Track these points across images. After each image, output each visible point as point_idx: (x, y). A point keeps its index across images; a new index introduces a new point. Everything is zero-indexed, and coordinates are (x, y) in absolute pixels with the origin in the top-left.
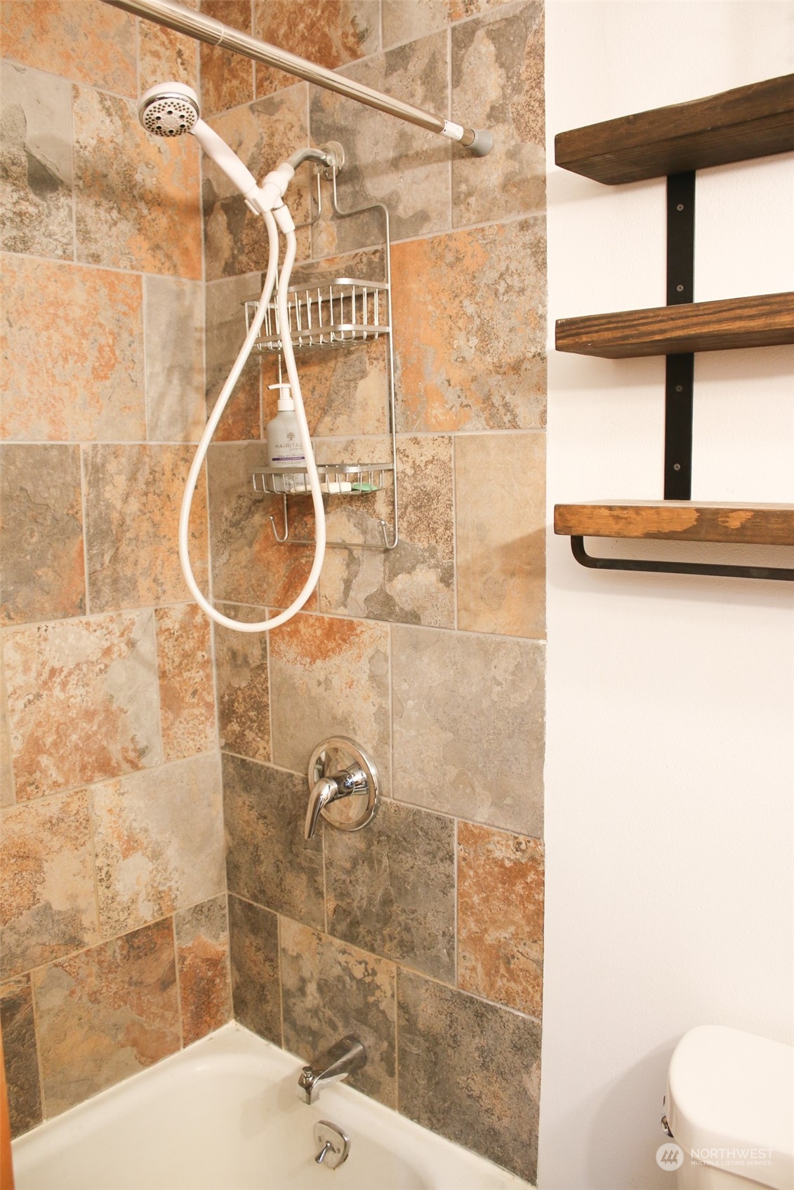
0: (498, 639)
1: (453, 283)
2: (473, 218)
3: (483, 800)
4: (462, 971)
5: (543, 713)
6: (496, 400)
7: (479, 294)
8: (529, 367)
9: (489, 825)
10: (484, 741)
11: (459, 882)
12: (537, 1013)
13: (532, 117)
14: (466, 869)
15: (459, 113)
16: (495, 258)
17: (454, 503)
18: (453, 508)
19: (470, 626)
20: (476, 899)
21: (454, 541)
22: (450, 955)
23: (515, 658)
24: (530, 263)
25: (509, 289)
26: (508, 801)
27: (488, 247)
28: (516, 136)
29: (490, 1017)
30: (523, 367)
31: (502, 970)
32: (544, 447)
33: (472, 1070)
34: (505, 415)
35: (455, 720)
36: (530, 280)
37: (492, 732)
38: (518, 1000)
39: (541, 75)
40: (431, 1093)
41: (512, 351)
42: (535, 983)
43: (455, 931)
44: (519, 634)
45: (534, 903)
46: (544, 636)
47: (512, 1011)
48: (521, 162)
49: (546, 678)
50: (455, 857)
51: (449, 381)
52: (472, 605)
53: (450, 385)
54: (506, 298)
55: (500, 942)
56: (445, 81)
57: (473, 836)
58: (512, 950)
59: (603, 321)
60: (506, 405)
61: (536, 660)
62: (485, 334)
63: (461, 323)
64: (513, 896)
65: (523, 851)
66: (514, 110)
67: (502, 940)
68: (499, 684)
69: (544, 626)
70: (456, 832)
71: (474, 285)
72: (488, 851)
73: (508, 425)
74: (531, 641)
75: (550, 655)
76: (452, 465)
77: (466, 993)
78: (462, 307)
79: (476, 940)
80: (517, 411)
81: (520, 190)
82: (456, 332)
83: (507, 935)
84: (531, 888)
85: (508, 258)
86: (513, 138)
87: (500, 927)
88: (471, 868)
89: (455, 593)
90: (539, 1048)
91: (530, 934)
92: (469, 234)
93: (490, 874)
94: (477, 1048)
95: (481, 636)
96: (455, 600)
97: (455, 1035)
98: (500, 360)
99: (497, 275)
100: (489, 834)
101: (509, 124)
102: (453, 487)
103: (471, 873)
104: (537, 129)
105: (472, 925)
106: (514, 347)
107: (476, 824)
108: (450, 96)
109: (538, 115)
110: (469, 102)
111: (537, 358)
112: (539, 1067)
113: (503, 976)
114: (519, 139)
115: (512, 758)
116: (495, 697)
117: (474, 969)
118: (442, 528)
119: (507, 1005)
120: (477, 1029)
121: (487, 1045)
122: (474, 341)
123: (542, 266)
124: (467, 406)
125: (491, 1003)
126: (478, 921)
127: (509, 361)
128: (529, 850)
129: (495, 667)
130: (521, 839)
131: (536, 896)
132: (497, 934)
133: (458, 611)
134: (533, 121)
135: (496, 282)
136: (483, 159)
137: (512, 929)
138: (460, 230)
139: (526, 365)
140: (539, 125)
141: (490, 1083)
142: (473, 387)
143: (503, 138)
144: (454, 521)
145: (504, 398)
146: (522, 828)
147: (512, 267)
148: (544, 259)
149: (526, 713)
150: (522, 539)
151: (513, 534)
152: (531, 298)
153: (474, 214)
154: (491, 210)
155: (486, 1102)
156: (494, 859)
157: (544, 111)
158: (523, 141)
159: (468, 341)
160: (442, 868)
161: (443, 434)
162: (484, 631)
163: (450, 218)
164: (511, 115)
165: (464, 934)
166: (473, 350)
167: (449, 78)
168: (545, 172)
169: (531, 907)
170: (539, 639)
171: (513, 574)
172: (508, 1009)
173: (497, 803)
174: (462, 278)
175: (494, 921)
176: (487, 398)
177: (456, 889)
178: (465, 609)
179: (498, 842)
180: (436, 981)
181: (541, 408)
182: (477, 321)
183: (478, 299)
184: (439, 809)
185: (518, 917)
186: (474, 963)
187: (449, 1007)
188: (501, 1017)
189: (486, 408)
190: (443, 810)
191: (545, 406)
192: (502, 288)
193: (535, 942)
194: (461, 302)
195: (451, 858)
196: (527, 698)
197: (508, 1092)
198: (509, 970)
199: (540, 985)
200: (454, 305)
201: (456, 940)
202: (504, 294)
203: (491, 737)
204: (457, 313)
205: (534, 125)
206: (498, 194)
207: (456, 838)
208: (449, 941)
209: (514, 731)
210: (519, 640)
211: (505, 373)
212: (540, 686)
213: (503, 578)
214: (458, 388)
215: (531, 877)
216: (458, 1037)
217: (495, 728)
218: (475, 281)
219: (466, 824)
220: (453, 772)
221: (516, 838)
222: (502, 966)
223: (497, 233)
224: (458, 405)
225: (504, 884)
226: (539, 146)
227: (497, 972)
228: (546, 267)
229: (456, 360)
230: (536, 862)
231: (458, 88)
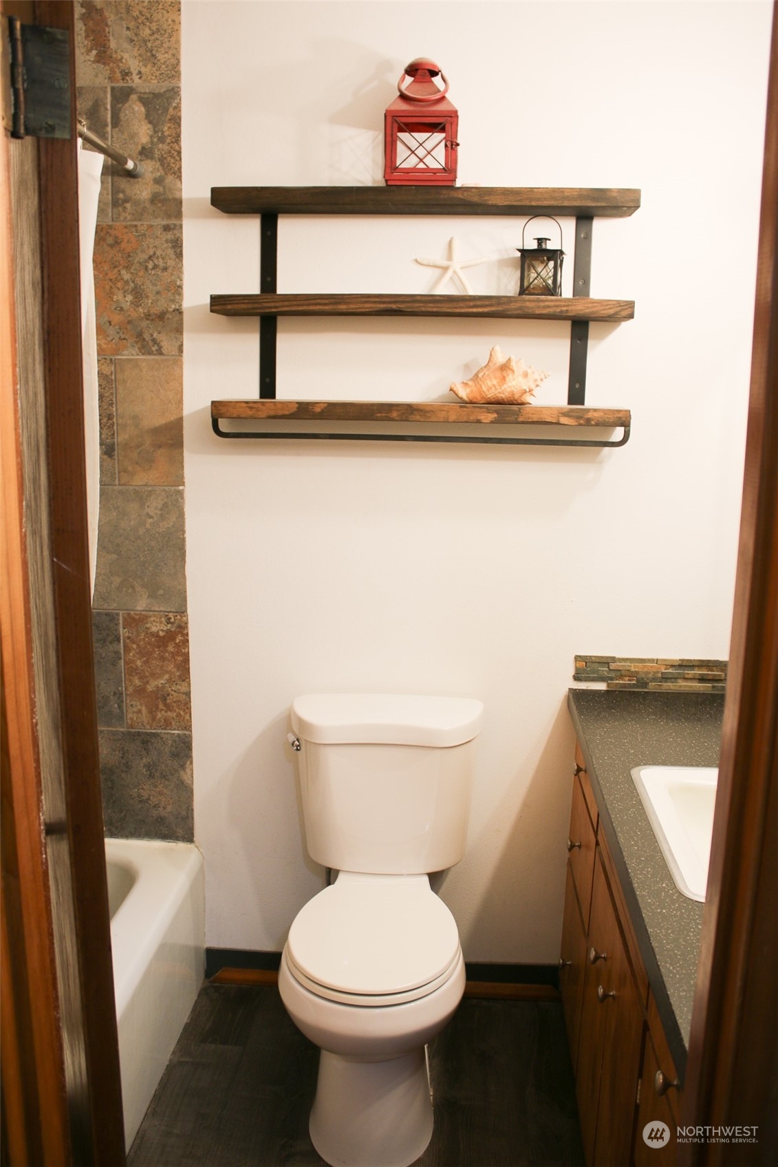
0: (150, 489)
1: (112, 258)
2: (129, 217)
3: (141, 595)
4: (130, 715)
5: (184, 532)
6: (147, 336)
7: (133, 267)
8: (170, 317)
9: (147, 611)
10: (141, 556)
11: (125, 654)
12: (188, 727)
13: (172, 161)
14: (130, 644)
15: (118, 145)
16: (145, 246)
17: (114, 402)
18: (114, 406)
19: (129, 482)
20: (139, 663)
21: (115, 427)
22: (120, 707)
23: (162, 500)
24: (170, 252)
25: (155, 267)
26: (161, 592)
27: (140, 238)
28: (161, 170)
29: (153, 741)
30: (166, 316)
31: (161, 706)
32: (181, 368)
33: (141, 782)
34: (153, 346)
35: (118, 545)
36: (171, 263)
37: (147, 549)
38: (173, 723)
39: (178, 136)
40: (110, 811)
41: (157, 306)
42: (185, 707)
43: (124, 689)
44: (166, 484)
45: (182, 656)
46: (183, 484)
47: (169, 731)
48: (164, 187)
49: (185, 510)
50: (122, 638)
51: (110, 322)
52: (130, 468)
53: (110, 325)
54: (153, 272)
55: (158, 687)
56: (106, 121)
57: (135, 621)
58: (168, 691)
59: (240, 298)
60: (154, 341)
61: (178, 500)
62: (138, 294)
63: (119, 285)
64: (167, 654)
65: (172, 623)
66: (159, 153)
67: (160, 685)
68: (152, 517)
69: (183, 477)
70: (121, 621)
71: (129, 261)
72: (146, 628)
73: (155, 352)
74: (173, 488)
75: (187, 495)
76: (113, 377)
77: (133, 730)
78: (120, 274)
79: (140, 692)
80: (162, 344)
81: (163, 205)
82: (115, 290)
83: (163, 682)
84: (179, 646)
85: (155, 247)
86: (158, 171)
87: (158, 678)
88: (134, 643)
89: (116, 461)
90: (191, 750)
91: (180, 677)
92: (126, 227)
93: (149, 643)
94: (145, 766)
95: (137, 488)
96: (116, 466)
97: (127, 762)
98: (149, 312)
99: (147, 257)
100: (147, 617)
101: (156, 161)
102: (114, 392)
103: (135, 646)
104: (176, 169)
105: (137, 682)
106: (159, 304)
107: (136, 612)
108: (110, 132)
109: (177, 160)
110: (125, 140)
111: (176, 312)
112: (191, 763)
113: (162, 710)
114: (163, 173)
115: (162, 564)
116: (148, 526)
117: (140, 711)
118: (106, 419)
119: (165, 729)
120: (144, 753)
121: (152, 760)
122: (129, 298)
123: (179, 255)
124: (124, 339)
125: (153, 731)
126: (141, 678)
127: (156, 312)
128: (177, 622)
129: (148, 507)
130: (171, 615)
131: (183, 651)
132: (156, 683)
133: (119, 472)
134: (174, 163)
135: (146, 261)
136: (136, 180)
137: (167, 676)
138: (118, 224)
139: (168, 316)
140: (178, 166)
141: (156, 786)
142: (129, 327)
143: (151, 169)
144: (114, 414)
145: (152, 335)
146: (172, 608)
147: (158, 253)
148: (181, 251)
149: (171, 533)
150: (166, 424)
151: (160, 421)
152: (172, 274)
153: (129, 214)
154: (142, 215)
155: (154, 800)
156: (151, 633)
157: (181, 159)
158: (166, 174)
159: (125, 297)
160: (111, 648)
161: (106, 357)
162: (140, 484)
163: (110, 214)
164: (157, 156)
165: (131, 689)
166: (128, 304)
167: (109, 120)
168: (181, 197)
169: (180, 658)
170: (179, 486)
171: (160, 447)
172: (166, 731)
173: (153, 595)
174: (120, 255)
175: (153, 675)
176: (140, 335)
177: (122, 661)
178: (124, 471)
179: (154, 621)
180: (109, 729)
181: (180, 343)
182: (132, 285)
183: (132, 271)
184: (107, 608)
185: (171, 667)
186: (139, 707)
187: (121, 744)
188: (162, 738)
189: (139, 341)
190: (111, 608)
191: (182, 342)
192: (150, 265)
193: (184, 681)
194: (119, 271)
195: (118, 640)
196: (171, 524)
197: (170, 788)
198: (166, 705)
199: (189, 708)
200: (114, 273)
201: (124, 695)
202: (152, 270)
203: (146, 553)
204: (116, 278)
205: (174, 166)
206: (147, 204)
207: (121, 625)
208: (119, 698)
209: (163, 547)
210: (165, 488)
211: (152, 320)
212: (181, 515)
213: (152, 449)
214: (117, 327)
215: (179, 638)
216: (130, 763)
217: (149, 546)
218: (130, 259)
219: (129, 614)
220: (117, 580)
221: (166, 616)
222: (161, 703)
223: (147, 230)
224: (117, 338)
225: (159, 647)
226: (177, 180)
227: (157, 708)
228: (182, 256)
229: (116, 309)
230: (182, 629)
231: (117, 129)
